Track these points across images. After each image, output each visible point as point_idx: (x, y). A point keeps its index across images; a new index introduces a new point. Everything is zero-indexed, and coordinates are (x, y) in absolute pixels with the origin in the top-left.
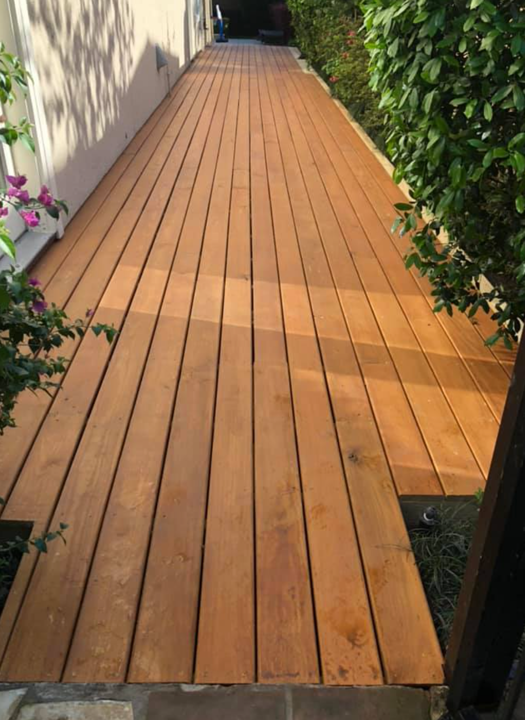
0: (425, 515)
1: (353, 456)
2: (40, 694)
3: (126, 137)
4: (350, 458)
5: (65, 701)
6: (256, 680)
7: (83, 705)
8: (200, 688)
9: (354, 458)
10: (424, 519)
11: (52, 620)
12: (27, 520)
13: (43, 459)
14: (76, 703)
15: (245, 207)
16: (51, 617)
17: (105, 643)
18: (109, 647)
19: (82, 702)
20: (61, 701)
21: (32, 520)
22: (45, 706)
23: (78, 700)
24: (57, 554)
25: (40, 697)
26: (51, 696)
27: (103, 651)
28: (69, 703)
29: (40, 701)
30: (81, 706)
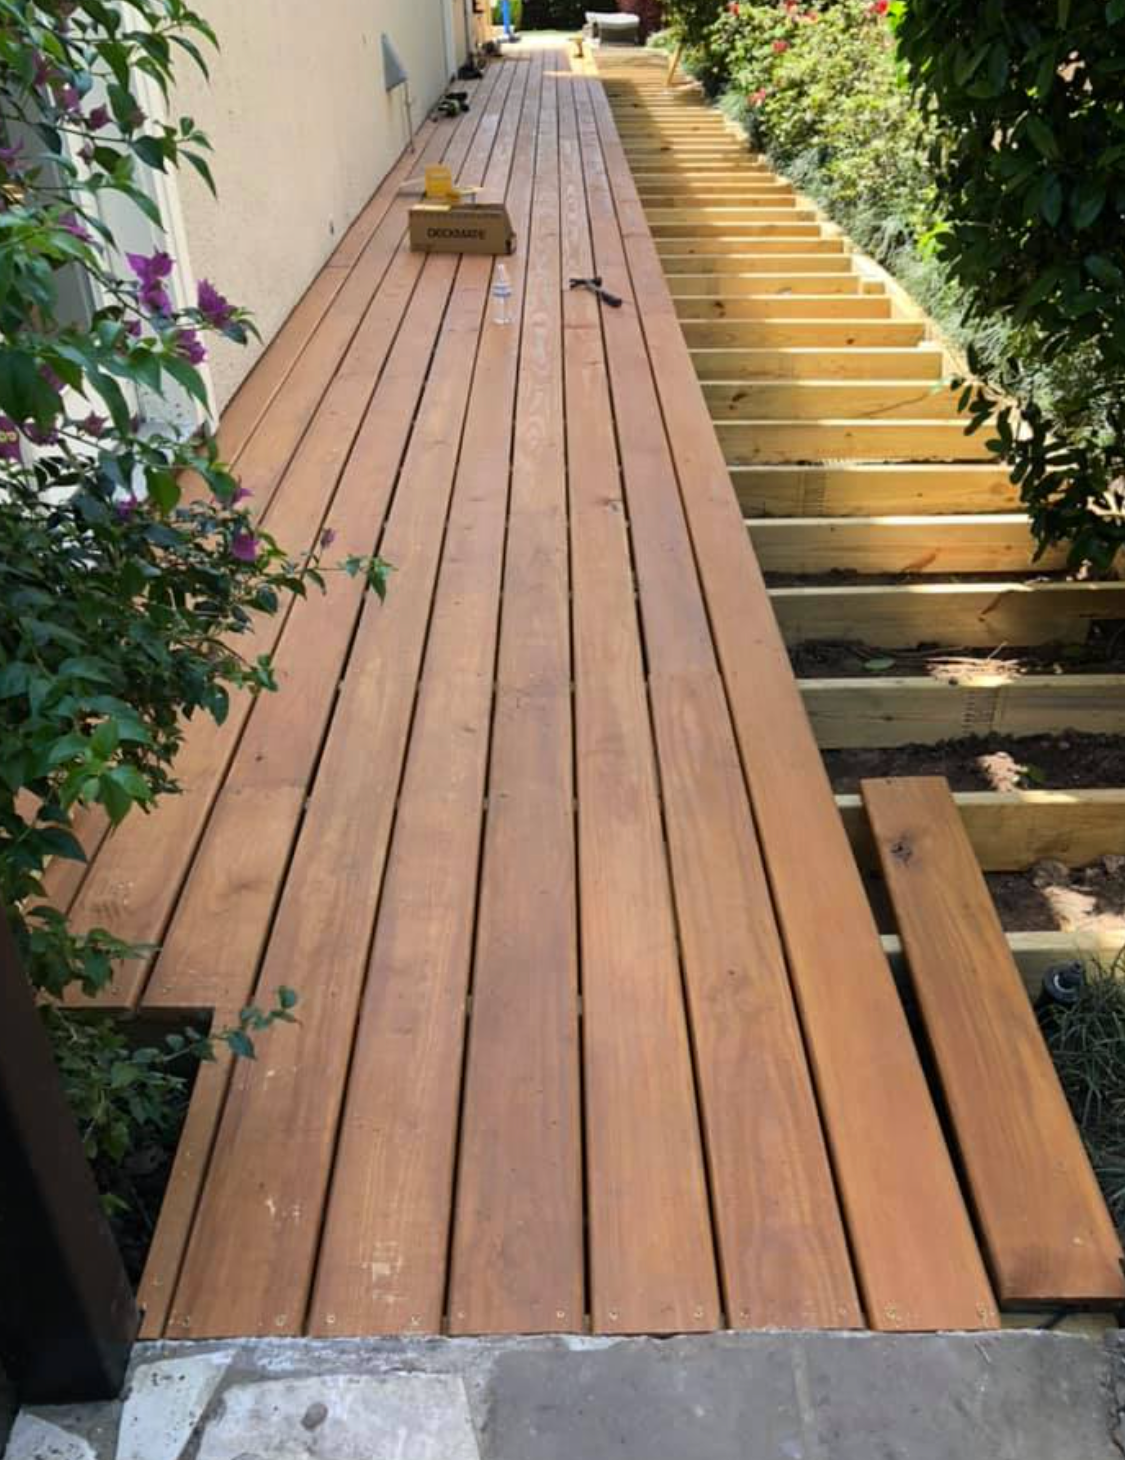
0: (1056, 978)
1: (900, 849)
2: (265, 1361)
3: (332, 231)
4: (894, 852)
5: (319, 1375)
6: (726, 1325)
7: (358, 1382)
8: (604, 1343)
9: (903, 852)
10: (1057, 991)
11: (273, 1210)
12: (198, 1004)
13: (220, 881)
14: (342, 1379)
15: (594, 363)
16: (270, 1203)
17: (392, 1254)
18: (399, 1263)
19: (356, 1378)
20: (308, 1374)
21: (208, 1004)
22: (277, 1387)
23: (345, 1373)
24: (271, 1073)
25: (264, 1367)
26: (288, 1366)
27: (387, 1272)
28: (328, 1378)
29: (262, 1376)
30: (353, 1386)
